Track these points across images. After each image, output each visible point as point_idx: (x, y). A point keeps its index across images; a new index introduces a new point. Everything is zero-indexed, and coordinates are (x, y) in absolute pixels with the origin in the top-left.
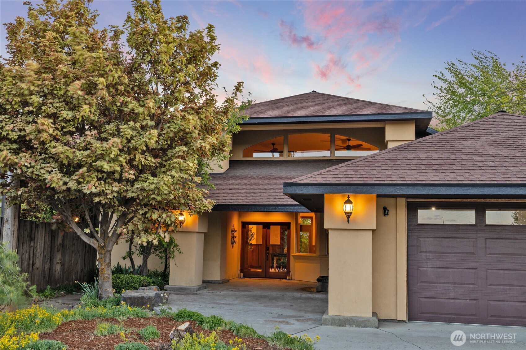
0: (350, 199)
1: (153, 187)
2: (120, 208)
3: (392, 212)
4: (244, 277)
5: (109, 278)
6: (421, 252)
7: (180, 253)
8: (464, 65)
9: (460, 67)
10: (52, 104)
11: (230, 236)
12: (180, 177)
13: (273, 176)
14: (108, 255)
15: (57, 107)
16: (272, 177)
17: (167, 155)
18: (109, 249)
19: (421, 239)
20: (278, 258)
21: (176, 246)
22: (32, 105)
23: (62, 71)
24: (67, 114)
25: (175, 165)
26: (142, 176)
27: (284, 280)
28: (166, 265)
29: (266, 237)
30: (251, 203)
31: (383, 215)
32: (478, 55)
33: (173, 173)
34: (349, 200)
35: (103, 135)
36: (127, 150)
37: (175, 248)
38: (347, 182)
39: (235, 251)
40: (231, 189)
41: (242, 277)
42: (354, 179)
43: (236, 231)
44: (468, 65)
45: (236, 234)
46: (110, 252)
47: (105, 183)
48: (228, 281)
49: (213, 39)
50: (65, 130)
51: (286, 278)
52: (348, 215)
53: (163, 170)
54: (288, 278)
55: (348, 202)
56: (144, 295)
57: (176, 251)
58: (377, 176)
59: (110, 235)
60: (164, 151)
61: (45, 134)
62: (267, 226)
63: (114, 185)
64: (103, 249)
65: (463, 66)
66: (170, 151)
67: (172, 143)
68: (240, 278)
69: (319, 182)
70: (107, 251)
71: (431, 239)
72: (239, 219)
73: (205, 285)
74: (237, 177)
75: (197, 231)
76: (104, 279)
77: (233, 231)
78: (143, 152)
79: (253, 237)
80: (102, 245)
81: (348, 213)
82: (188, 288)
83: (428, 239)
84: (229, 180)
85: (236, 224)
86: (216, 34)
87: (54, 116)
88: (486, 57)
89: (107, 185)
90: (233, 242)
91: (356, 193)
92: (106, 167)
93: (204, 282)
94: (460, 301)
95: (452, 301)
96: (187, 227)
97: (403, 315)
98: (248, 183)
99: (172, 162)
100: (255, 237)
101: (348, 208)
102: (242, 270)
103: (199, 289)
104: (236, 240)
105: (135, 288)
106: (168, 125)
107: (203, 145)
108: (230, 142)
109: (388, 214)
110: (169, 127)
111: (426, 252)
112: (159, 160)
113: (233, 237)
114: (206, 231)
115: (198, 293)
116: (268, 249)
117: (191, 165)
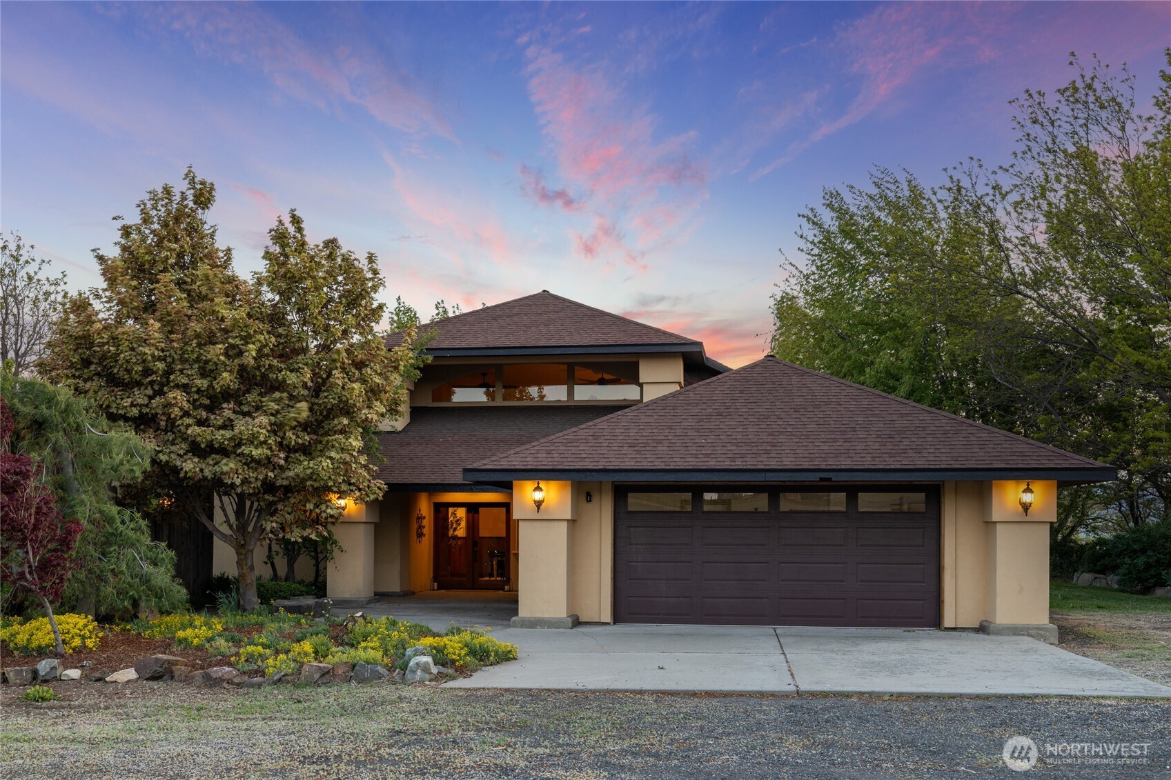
0: (540, 486)
1: (308, 472)
2: (267, 497)
3: (595, 498)
4: (439, 588)
5: (252, 585)
6: (631, 544)
7: (342, 551)
8: (858, 193)
9: (848, 198)
10: (181, 371)
11: (415, 526)
12: (341, 458)
13: (475, 436)
14: (249, 555)
15: (188, 375)
16: (474, 439)
17: (323, 427)
18: (251, 548)
19: (632, 529)
20: (499, 559)
21: (335, 542)
22: (155, 373)
23: (195, 331)
24: (203, 383)
25: (335, 443)
26: (293, 456)
27: (501, 592)
28: (317, 571)
29: (472, 526)
30: (438, 481)
31: (585, 501)
32: (882, 176)
33: (333, 454)
34: (538, 487)
35: (245, 409)
36: (277, 428)
37: (334, 545)
38: (534, 467)
39: (424, 549)
40: (411, 459)
41: (436, 588)
42: (543, 463)
43: (424, 518)
44: (864, 194)
45: (425, 522)
46: (252, 551)
47: (249, 468)
48: (413, 593)
49: (375, 272)
50: (198, 403)
51: (503, 589)
52: (539, 504)
53: (320, 447)
54: (507, 588)
55: (538, 488)
56: (302, 604)
57: (336, 550)
58: (569, 460)
59: (250, 529)
60: (319, 424)
61: (176, 409)
62: (473, 508)
63: (259, 470)
64: (244, 548)
65: (855, 197)
66: (326, 422)
67: (330, 413)
68: (434, 590)
69: (503, 467)
70: (248, 551)
71: (642, 529)
72: (429, 499)
73: (377, 597)
74: (422, 437)
75: (364, 521)
76: (246, 586)
77: (420, 518)
78: (293, 428)
79: (459, 524)
80: (242, 542)
81: (538, 502)
82: (354, 601)
83: (639, 529)
84: (409, 444)
85: (424, 507)
86: (379, 265)
87: (185, 388)
88: (896, 181)
89: (250, 470)
90: (420, 535)
91: (547, 479)
92: (256, 453)
93: (376, 594)
94: (672, 599)
95: (664, 599)
96: (349, 516)
97: (607, 616)
98: (438, 449)
99: (330, 438)
100: (463, 524)
101: (538, 496)
102: (435, 579)
103: (370, 602)
104: (425, 531)
105: (285, 598)
106: (326, 394)
107: (369, 416)
108: (406, 399)
109: (590, 501)
110: (326, 397)
111: (636, 544)
112: (314, 437)
113: (421, 527)
114: (377, 520)
115: (368, 606)
116: (475, 544)
117: (354, 444)
